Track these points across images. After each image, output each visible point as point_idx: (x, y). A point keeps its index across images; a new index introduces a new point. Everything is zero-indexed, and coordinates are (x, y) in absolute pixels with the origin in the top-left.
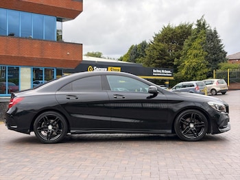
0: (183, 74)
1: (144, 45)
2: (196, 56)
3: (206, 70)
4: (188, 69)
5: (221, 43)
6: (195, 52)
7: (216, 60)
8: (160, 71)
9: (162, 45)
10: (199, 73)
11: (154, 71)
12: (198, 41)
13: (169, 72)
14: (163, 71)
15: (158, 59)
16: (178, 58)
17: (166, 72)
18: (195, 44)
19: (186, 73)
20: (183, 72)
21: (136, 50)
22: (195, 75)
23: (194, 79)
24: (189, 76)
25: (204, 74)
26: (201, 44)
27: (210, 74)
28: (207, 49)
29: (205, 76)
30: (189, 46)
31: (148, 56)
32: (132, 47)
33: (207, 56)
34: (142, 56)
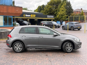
1: (43, 6)
2: (62, 11)
3: (66, 16)
4: (60, 15)
6: (62, 9)
7: (69, 12)
9: (50, 6)
10: (64, 17)
11: (48, 16)
12: (63, 5)
13: (53, 16)
14: (51, 16)
15: (49, 11)
16: (56, 11)
17: (52, 16)
18: (62, 6)
20: (58, 16)
21: (41, 8)
22: (62, 18)
23: (62, 19)
24: (60, 18)
25: (65, 17)
26: (64, 6)
27: (67, 17)
28: (67, 8)
29: (66, 18)
30: (60, 7)
31: (45, 10)
32: (39, 7)
33: (66, 11)
34: (43, 10)
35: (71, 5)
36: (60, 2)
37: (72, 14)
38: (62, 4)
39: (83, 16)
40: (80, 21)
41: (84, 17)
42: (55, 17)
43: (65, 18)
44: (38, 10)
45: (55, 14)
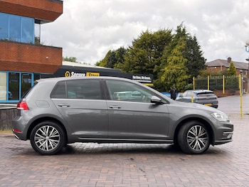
0: (163, 80)
1: (121, 51)
2: (176, 62)
3: (186, 77)
4: (168, 75)
5: (200, 50)
6: (175, 58)
7: (195, 67)
8: (139, 78)
9: (142, 51)
10: (179, 79)
11: (134, 77)
12: (178, 47)
13: (149, 78)
14: (143, 78)
15: (137, 65)
16: (158, 64)
17: (146, 78)
18: (175, 51)
19: (166, 80)
20: (163, 78)
21: (114, 56)
22: (175, 82)
23: (174, 85)
24: (169, 83)
25: (184, 80)
26: (181, 50)
27: (190, 81)
28: (187, 56)
29: (185, 82)
30: (169, 52)
31: (126, 62)
32: (109, 53)
33: (186, 64)
34: (120, 61)
35: (198, 47)
36: (170, 40)
37: (204, 72)
38: (175, 45)
39: (234, 76)
40: (227, 91)
41: (236, 80)
42: (155, 81)
43: (182, 83)
44: (106, 63)
45: (156, 73)
